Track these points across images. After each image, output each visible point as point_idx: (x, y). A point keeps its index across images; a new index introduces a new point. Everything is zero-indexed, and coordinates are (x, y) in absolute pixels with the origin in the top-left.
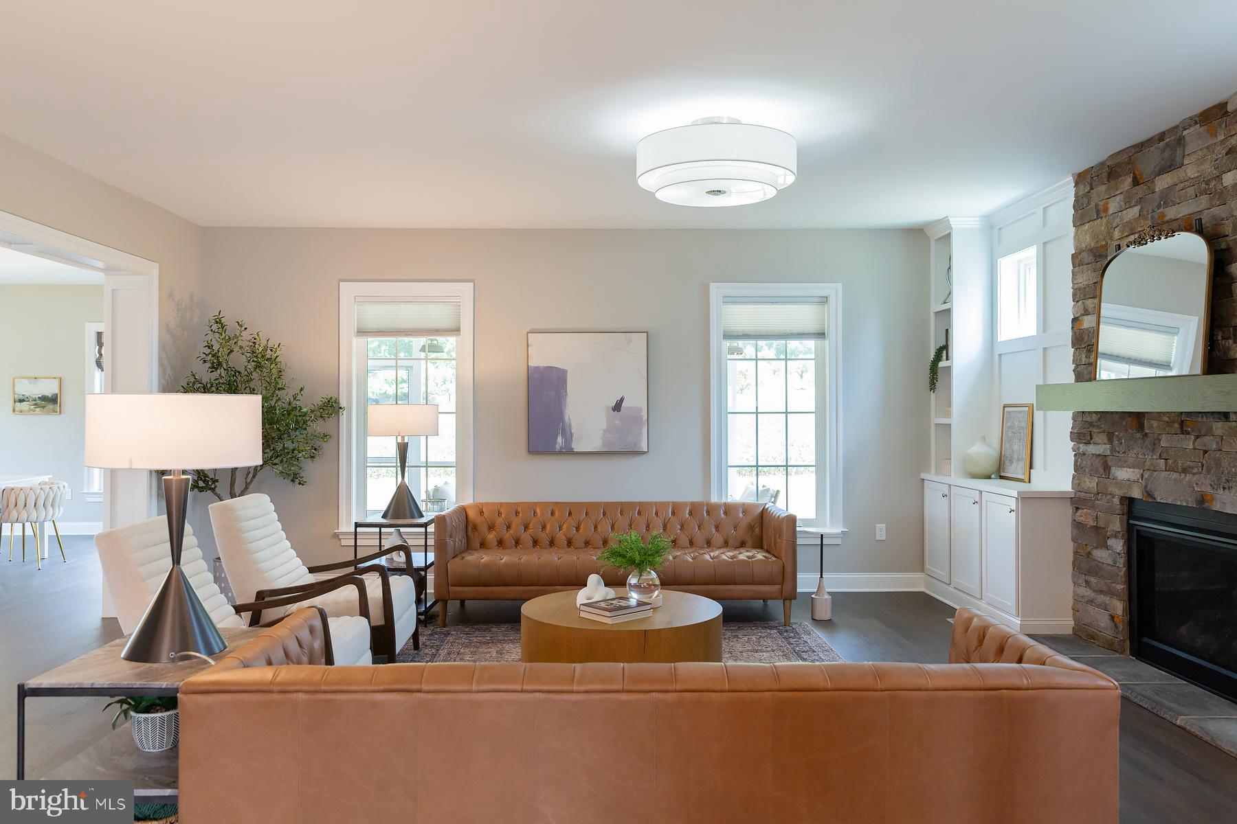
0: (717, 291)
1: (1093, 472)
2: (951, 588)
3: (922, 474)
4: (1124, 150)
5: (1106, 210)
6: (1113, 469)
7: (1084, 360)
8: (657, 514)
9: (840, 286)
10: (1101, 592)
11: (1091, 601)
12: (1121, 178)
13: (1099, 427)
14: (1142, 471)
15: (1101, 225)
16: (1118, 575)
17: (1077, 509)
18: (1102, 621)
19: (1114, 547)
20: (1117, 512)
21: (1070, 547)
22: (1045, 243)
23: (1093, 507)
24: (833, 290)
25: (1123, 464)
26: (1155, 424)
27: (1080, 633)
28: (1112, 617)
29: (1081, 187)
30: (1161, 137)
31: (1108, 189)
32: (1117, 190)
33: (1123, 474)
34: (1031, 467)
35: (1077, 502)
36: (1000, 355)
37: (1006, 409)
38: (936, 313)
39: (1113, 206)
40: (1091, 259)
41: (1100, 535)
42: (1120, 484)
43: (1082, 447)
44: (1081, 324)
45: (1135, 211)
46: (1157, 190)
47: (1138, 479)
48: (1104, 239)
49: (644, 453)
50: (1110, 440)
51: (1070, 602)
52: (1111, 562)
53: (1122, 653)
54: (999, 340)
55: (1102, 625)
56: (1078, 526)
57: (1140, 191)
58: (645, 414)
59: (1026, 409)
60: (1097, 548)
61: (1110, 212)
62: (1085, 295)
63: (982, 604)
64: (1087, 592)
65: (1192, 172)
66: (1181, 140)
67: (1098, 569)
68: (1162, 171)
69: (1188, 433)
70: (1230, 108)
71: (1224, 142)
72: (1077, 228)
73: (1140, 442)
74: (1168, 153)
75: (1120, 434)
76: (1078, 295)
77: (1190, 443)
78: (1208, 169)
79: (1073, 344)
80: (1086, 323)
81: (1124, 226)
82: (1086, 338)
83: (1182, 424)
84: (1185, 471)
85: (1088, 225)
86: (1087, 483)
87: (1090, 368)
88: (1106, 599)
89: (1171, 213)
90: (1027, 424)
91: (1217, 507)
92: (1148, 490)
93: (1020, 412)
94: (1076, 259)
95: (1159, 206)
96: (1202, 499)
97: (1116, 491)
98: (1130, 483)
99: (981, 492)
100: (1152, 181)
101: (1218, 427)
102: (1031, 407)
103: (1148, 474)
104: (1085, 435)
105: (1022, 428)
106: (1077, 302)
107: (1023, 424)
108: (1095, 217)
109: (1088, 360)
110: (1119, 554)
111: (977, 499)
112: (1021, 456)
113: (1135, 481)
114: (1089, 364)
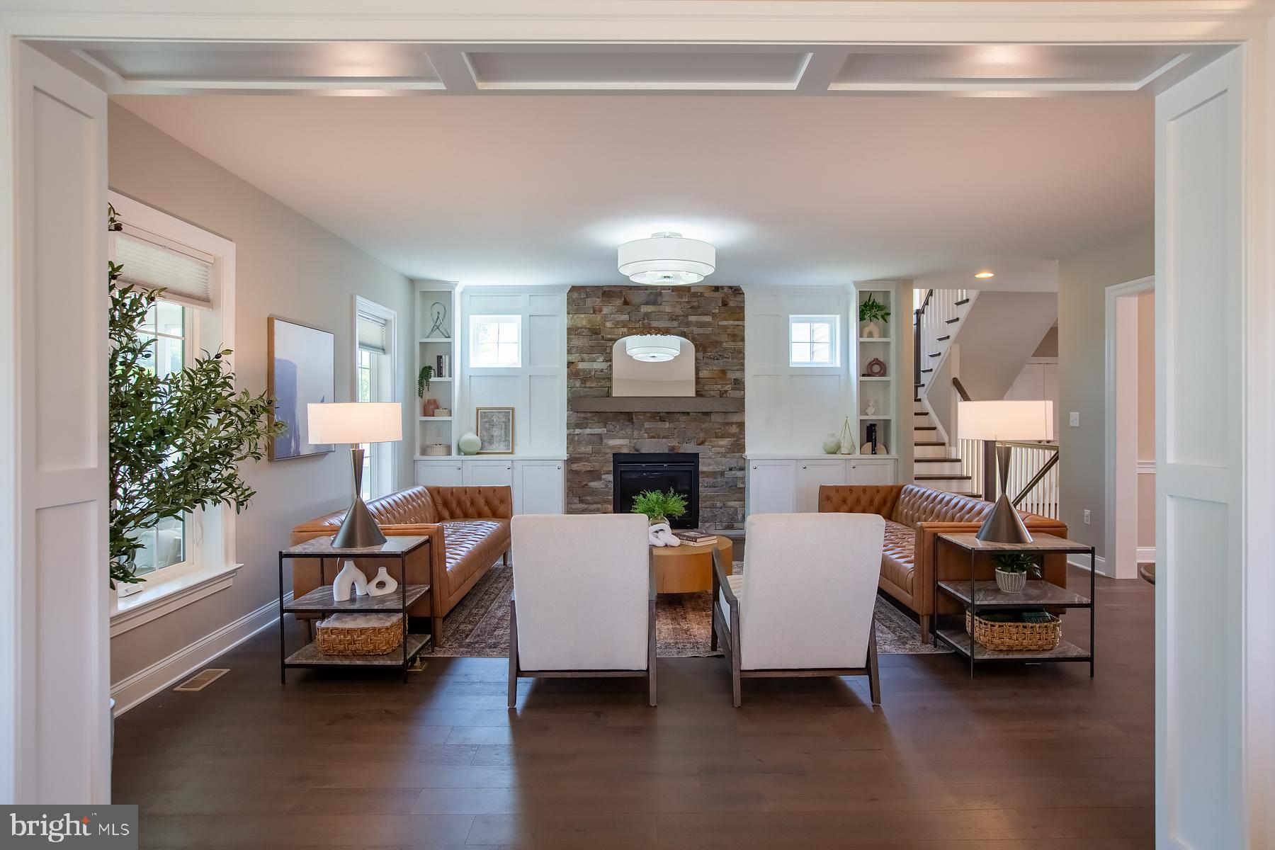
1: (589, 443)
3: (413, 457)
5: (600, 311)
6: (605, 441)
7: (578, 384)
9: (395, 313)
10: (596, 503)
11: (584, 510)
12: (613, 299)
13: (594, 420)
14: (630, 440)
15: (598, 318)
16: (610, 492)
17: (571, 464)
19: (606, 479)
20: (610, 461)
22: (530, 316)
23: (588, 461)
24: (393, 316)
25: (614, 438)
26: (642, 418)
29: (575, 294)
30: (646, 288)
31: (602, 301)
32: (610, 303)
33: (614, 442)
34: (513, 445)
35: (571, 460)
36: (470, 376)
37: (481, 411)
38: (420, 343)
39: (606, 310)
40: (589, 333)
41: (595, 475)
42: (612, 447)
43: (577, 431)
44: (577, 366)
45: (626, 317)
46: (642, 311)
47: (627, 444)
48: (599, 325)
50: (605, 426)
52: (603, 487)
54: (469, 367)
56: (572, 473)
57: (628, 308)
59: (507, 410)
60: (591, 481)
61: (604, 313)
62: (580, 351)
64: (583, 506)
65: (668, 309)
66: (660, 294)
67: (593, 492)
68: (647, 303)
69: (664, 421)
70: (692, 290)
71: (688, 302)
72: (571, 315)
73: (631, 426)
74: (652, 297)
75: (613, 423)
76: (574, 350)
77: (667, 425)
78: (678, 311)
79: (569, 376)
80: (581, 366)
81: (618, 322)
82: (581, 373)
83: (660, 417)
84: (664, 437)
85: (583, 316)
86: (583, 449)
87: (586, 390)
88: (599, 506)
89: (654, 324)
90: (509, 420)
91: (682, 451)
92: (636, 447)
93: (499, 412)
94: (572, 331)
95: (644, 319)
96: (673, 448)
97: (608, 451)
98: (620, 446)
99: (512, 461)
100: (639, 306)
101: (683, 418)
102: (513, 409)
103: (635, 441)
104: (581, 424)
105: (503, 422)
106: (572, 354)
107: (504, 419)
108: (591, 312)
109: (582, 386)
110: (610, 481)
111: (510, 466)
112: (503, 439)
113: (624, 445)
114: (586, 387)
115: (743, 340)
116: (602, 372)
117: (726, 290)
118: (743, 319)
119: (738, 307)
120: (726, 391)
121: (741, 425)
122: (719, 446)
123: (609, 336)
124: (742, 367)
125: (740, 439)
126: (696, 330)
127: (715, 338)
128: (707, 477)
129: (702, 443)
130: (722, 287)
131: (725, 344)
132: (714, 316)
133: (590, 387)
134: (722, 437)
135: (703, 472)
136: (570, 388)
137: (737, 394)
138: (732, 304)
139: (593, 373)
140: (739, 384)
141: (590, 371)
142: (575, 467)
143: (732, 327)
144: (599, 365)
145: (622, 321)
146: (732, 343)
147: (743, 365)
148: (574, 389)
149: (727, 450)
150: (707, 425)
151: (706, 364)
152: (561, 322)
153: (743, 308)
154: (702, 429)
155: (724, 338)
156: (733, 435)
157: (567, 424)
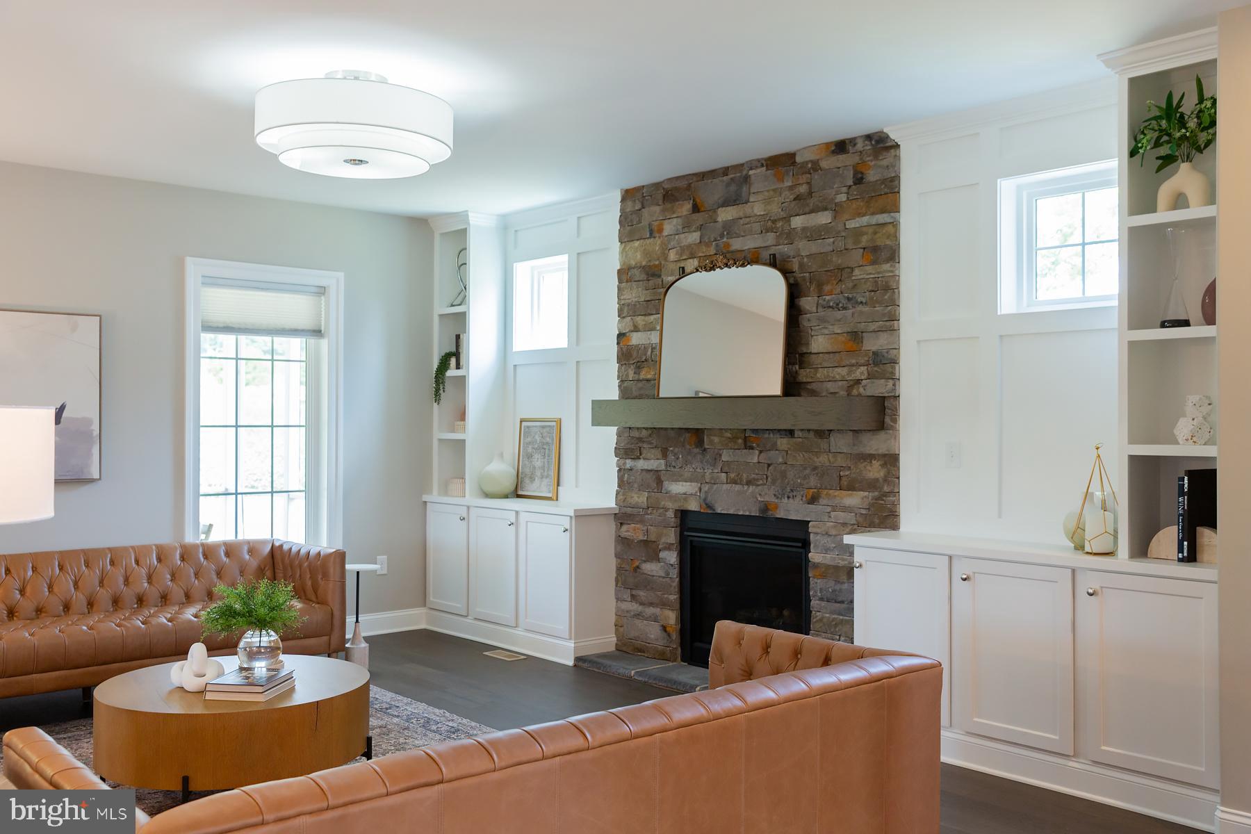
0: (194, 268)
1: (643, 487)
2: (469, 620)
3: (423, 496)
4: (684, 176)
5: (660, 230)
6: (666, 484)
7: (631, 375)
8: (137, 562)
9: (341, 275)
10: (651, 604)
11: (638, 615)
12: (677, 203)
13: (650, 443)
14: (699, 485)
15: (655, 245)
16: (671, 586)
17: (621, 524)
18: (653, 633)
19: (668, 558)
20: (672, 524)
21: (612, 563)
22: (579, 254)
23: (642, 522)
24: (334, 280)
25: (677, 478)
26: (716, 439)
27: (624, 649)
28: (664, 628)
29: (629, 203)
30: (725, 171)
31: (663, 211)
32: (674, 213)
33: (678, 488)
34: (558, 485)
35: (622, 517)
36: (515, 366)
37: (524, 424)
38: (441, 316)
39: (668, 228)
40: (644, 276)
41: (650, 549)
42: (674, 498)
43: (629, 463)
44: (629, 340)
45: (694, 237)
46: (720, 219)
47: (696, 492)
48: (658, 259)
49: (92, 481)
50: (665, 456)
51: (613, 619)
52: (663, 575)
53: (675, 660)
54: (514, 350)
55: (652, 636)
56: (623, 542)
57: (699, 218)
58: (96, 427)
59: (554, 424)
60: (645, 561)
61: (665, 233)
62: (635, 312)
63: (519, 632)
64: (634, 607)
65: (758, 209)
66: (746, 179)
67: (647, 583)
68: (726, 203)
69: (752, 448)
70: (798, 159)
71: (791, 188)
72: (623, 244)
73: (699, 457)
74: (733, 188)
75: (676, 450)
76: (626, 311)
77: (754, 457)
78: (775, 209)
79: (620, 360)
80: (636, 339)
81: (683, 249)
82: (635, 354)
83: (745, 439)
84: (749, 483)
85: (638, 242)
86: (635, 498)
87: (640, 385)
88: (657, 611)
89: (737, 244)
90: (555, 440)
91: (781, 514)
92: (707, 502)
93: (543, 427)
94: (624, 275)
95: (722, 236)
96: (765, 508)
97: (669, 505)
98: (686, 496)
99: (517, 512)
100: (715, 211)
101: (783, 443)
102: (560, 422)
103: (707, 487)
104: (632, 450)
105: (547, 443)
106: (624, 317)
107: (548, 439)
108: (648, 236)
109: (637, 377)
110: (672, 565)
111: (513, 520)
112: (546, 474)
113: (692, 494)
114: (639, 380)
115: (893, 255)
116: (652, 349)
117: (860, 146)
118: (895, 208)
119: (884, 181)
120: (858, 382)
121: (892, 460)
122: (845, 509)
123: (664, 279)
124: (890, 322)
125: (886, 494)
126: (806, 248)
127: (837, 260)
128: (823, 576)
129: (813, 500)
130: (853, 141)
131: (857, 272)
132: (837, 210)
133: (648, 380)
134: (851, 488)
135: (816, 566)
136: (621, 381)
137: (878, 388)
138: (872, 176)
139: (649, 351)
140: (885, 364)
141: (645, 348)
142: (627, 531)
143: (871, 230)
144: (654, 338)
145: (689, 246)
146: (869, 269)
147: (894, 318)
148: (625, 384)
149: (860, 520)
150: (823, 460)
151: (822, 320)
152: (612, 258)
153: (896, 179)
154: (815, 468)
155: (856, 256)
156: (872, 485)
157: (616, 448)
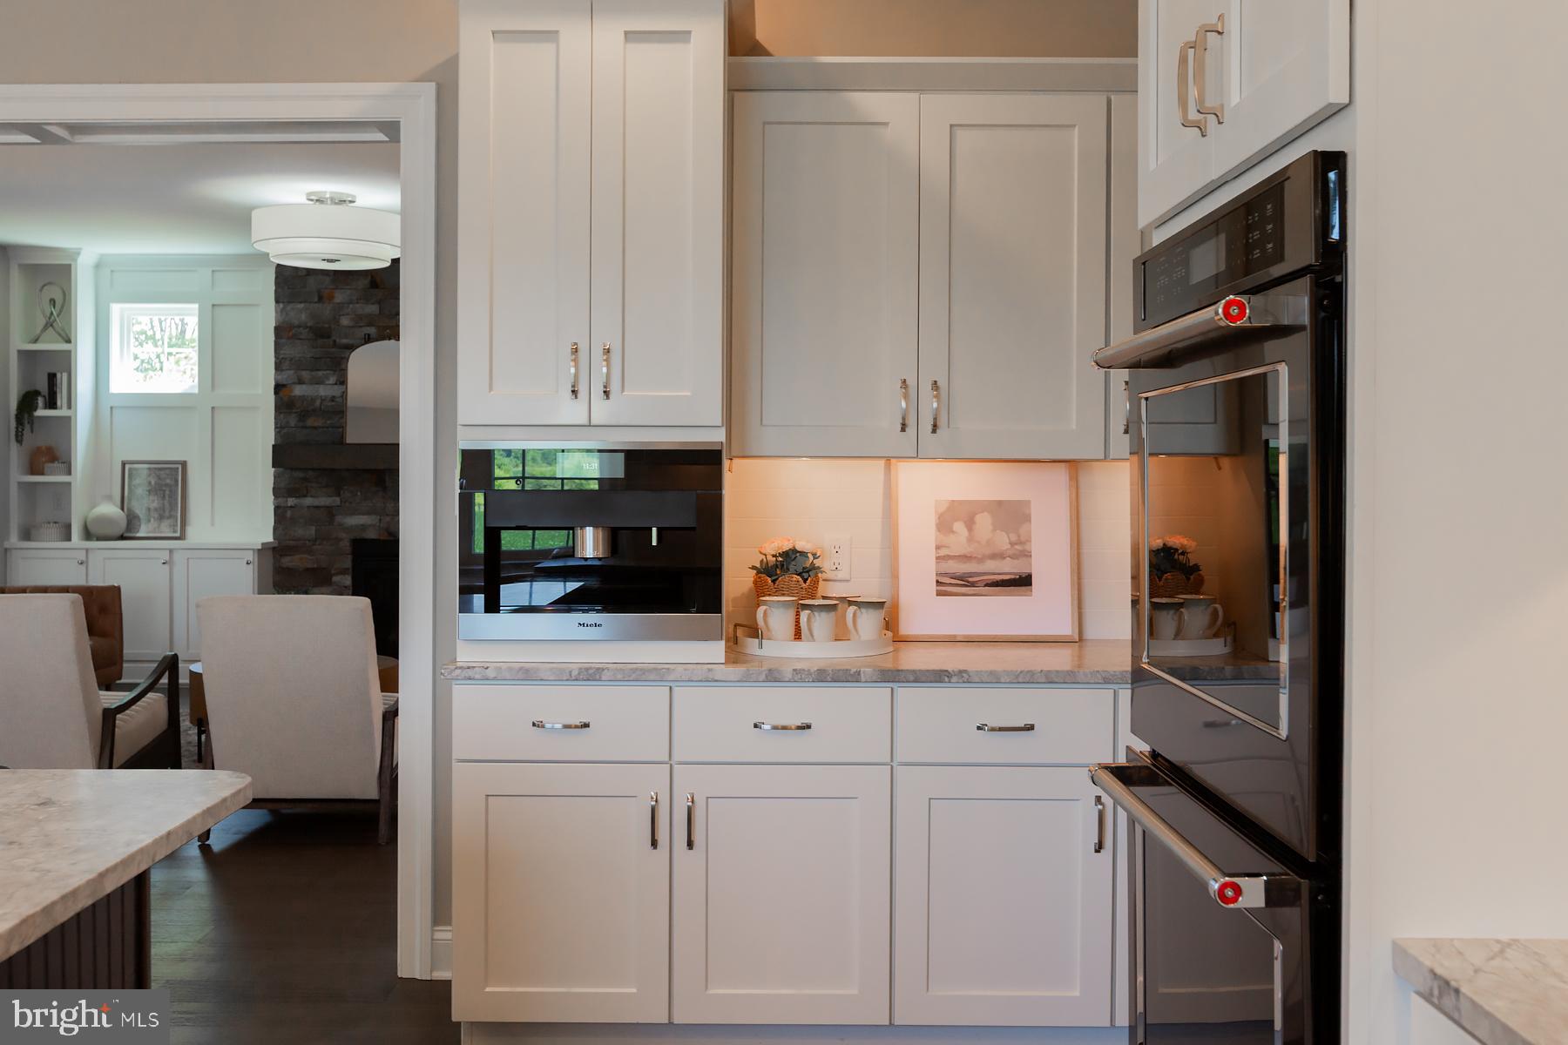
1: (311, 521)
5: (331, 298)
6: (339, 519)
7: (293, 421)
13: (318, 482)
14: (379, 517)
15: (326, 310)
17: (282, 556)
19: (344, 581)
20: (347, 552)
22: (213, 305)
23: (309, 552)
25: (354, 512)
33: (353, 521)
34: (184, 524)
35: (282, 550)
36: (111, 410)
37: (128, 466)
38: (22, 351)
39: (340, 297)
40: (311, 336)
41: (322, 575)
42: (350, 529)
43: (291, 501)
44: (291, 390)
45: (373, 309)
47: (377, 523)
48: (327, 322)
50: (338, 494)
54: (109, 391)
56: (283, 572)
57: (378, 294)
59: (176, 466)
60: (312, 587)
61: (337, 301)
62: (298, 366)
72: (281, 305)
73: (381, 493)
75: (353, 488)
76: (286, 365)
79: (278, 408)
80: (298, 391)
81: (357, 318)
82: (298, 404)
85: (302, 305)
86: (300, 532)
87: (307, 431)
90: (177, 481)
92: (390, 531)
93: (160, 469)
94: (283, 332)
97: (344, 535)
98: (363, 527)
102: (184, 464)
103: (388, 519)
104: (296, 489)
105: (166, 485)
106: (282, 370)
107: (168, 481)
108: (316, 300)
109: (301, 424)
110: (346, 587)
111: (167, 558)
112: (167, 514)
113: (370, 526)
114: (305, 427)
116: (333, 401)
123: (345, 341)
133: (315, 428)
136: (279, 427)
139: (318, 403)
141: (313, 400)
142: (287, 561)
144: (325, 391)
145: (368, 316)
148: (285, 430)
152: (265, 316)
157: (274, 488)
